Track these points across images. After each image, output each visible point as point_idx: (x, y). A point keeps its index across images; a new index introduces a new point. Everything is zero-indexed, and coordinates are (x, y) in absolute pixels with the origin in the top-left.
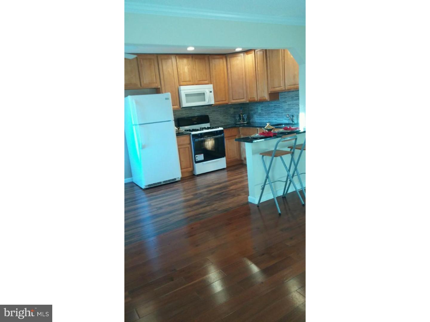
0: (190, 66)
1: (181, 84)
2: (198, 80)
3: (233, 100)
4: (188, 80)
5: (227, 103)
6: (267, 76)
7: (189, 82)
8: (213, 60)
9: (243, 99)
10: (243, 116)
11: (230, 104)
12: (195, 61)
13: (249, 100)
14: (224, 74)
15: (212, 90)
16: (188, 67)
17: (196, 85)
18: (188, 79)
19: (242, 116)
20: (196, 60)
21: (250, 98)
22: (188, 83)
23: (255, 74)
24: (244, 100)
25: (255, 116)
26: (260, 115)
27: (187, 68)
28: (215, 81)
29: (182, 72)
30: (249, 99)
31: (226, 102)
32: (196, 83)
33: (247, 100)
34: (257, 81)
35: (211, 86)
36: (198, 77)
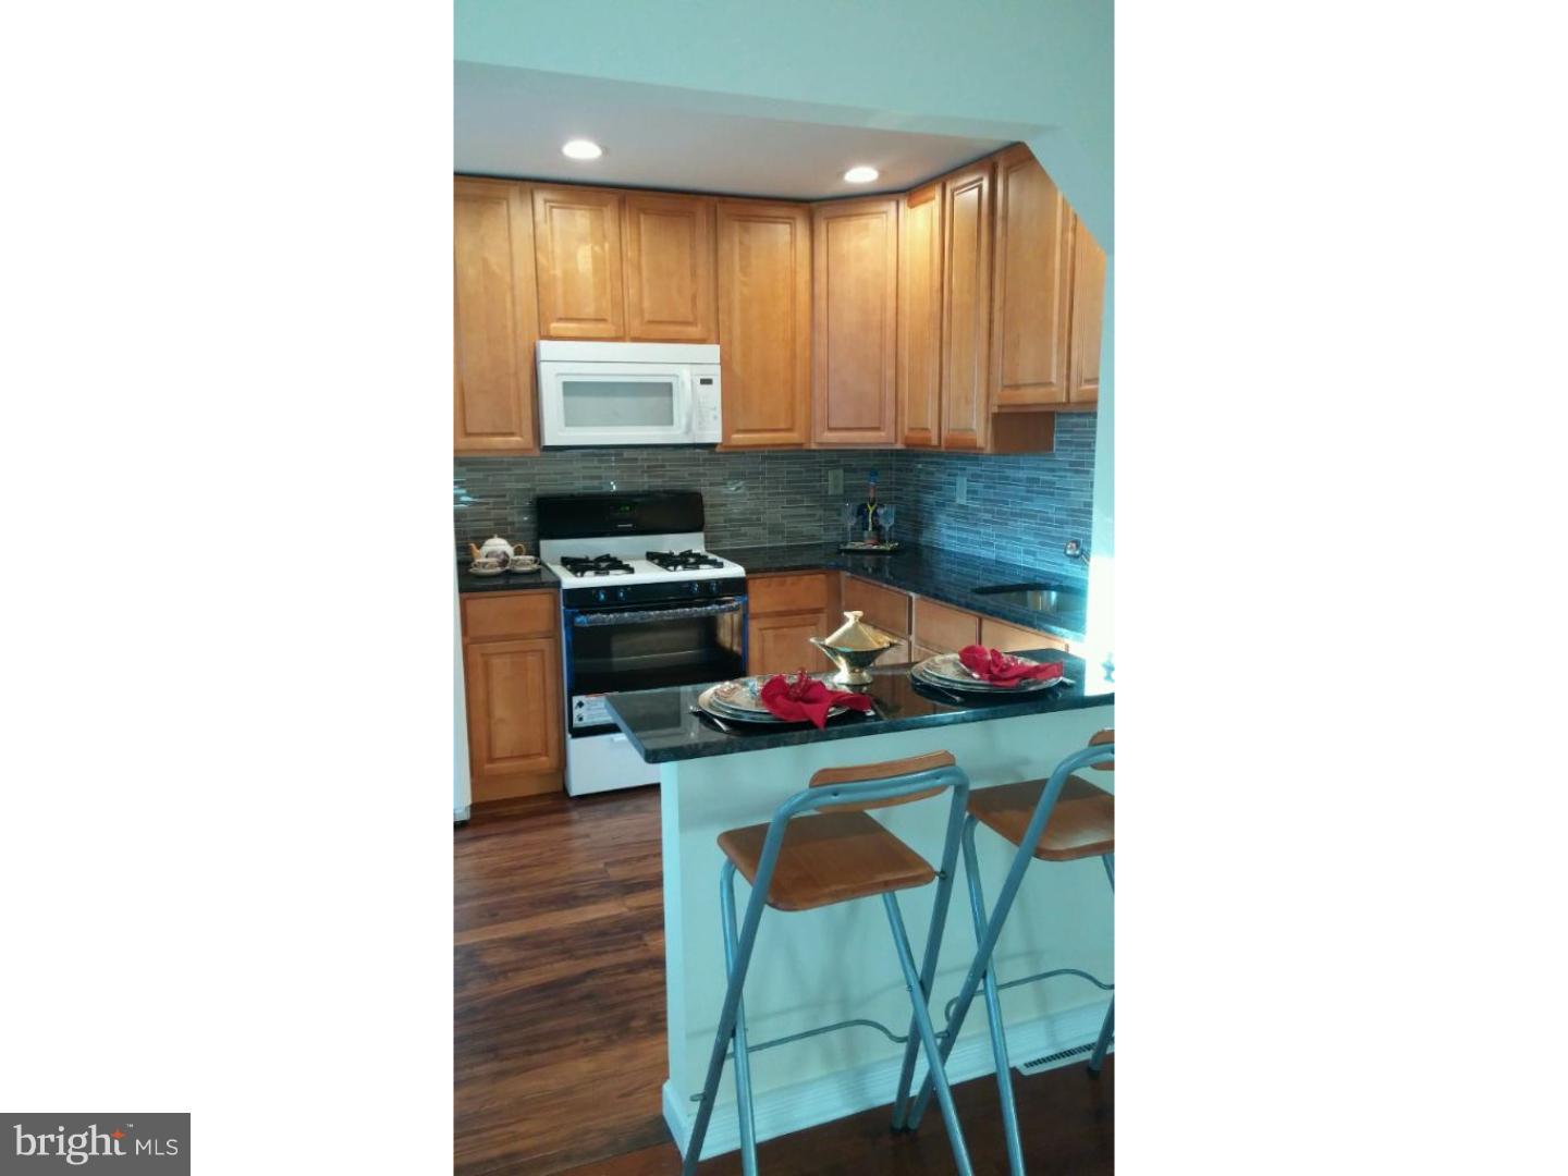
0: (607, 246)
1: (552, 333)
2: (647, 317)
3: (831, 429)
4: (593, 317)
5: (801, 445)
6: (991, 322)
7: (601, 325)
8: (736, 225)
9: (877, 429)
10: (881, 511)
11: (814, 447)
12: (639, 223)
13: (907, 438)
14: (793, 299)
15: (715, 373)
16: (597, 248)
17: (636, 340)
18: (590, 310)
19: (875, 514)
20: (642, 217)
21: (911, 429)
22: (589, 328)
23: (939, 304)
24: (883, 434)
25: (942, 519)
26: (965, 514)
27: (589, 253)
28: (737, 331)
29: (558, 272)
30: (906, 431)
31: (794, 437)
32: (634, 333)
33: (896, 440)
34: (944, 346)
35: (712, 352)
36: (646, 304)
